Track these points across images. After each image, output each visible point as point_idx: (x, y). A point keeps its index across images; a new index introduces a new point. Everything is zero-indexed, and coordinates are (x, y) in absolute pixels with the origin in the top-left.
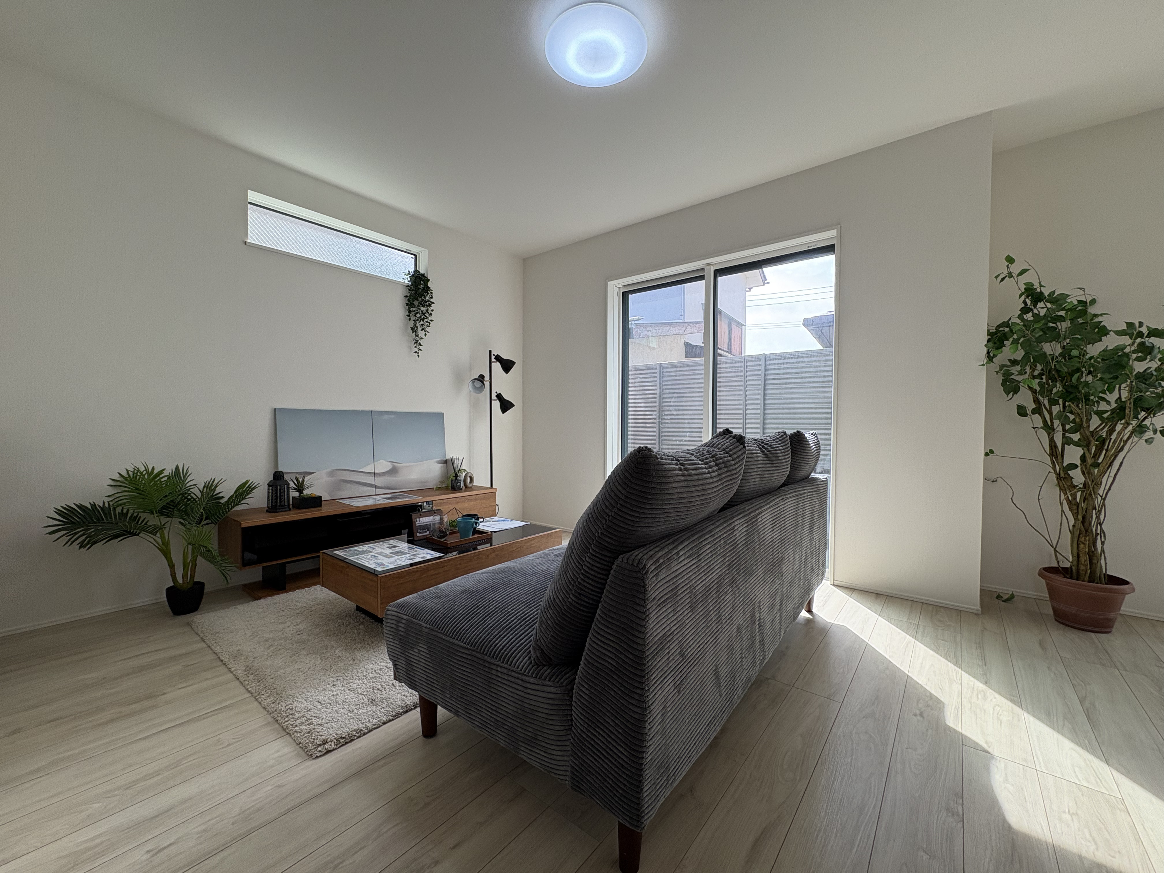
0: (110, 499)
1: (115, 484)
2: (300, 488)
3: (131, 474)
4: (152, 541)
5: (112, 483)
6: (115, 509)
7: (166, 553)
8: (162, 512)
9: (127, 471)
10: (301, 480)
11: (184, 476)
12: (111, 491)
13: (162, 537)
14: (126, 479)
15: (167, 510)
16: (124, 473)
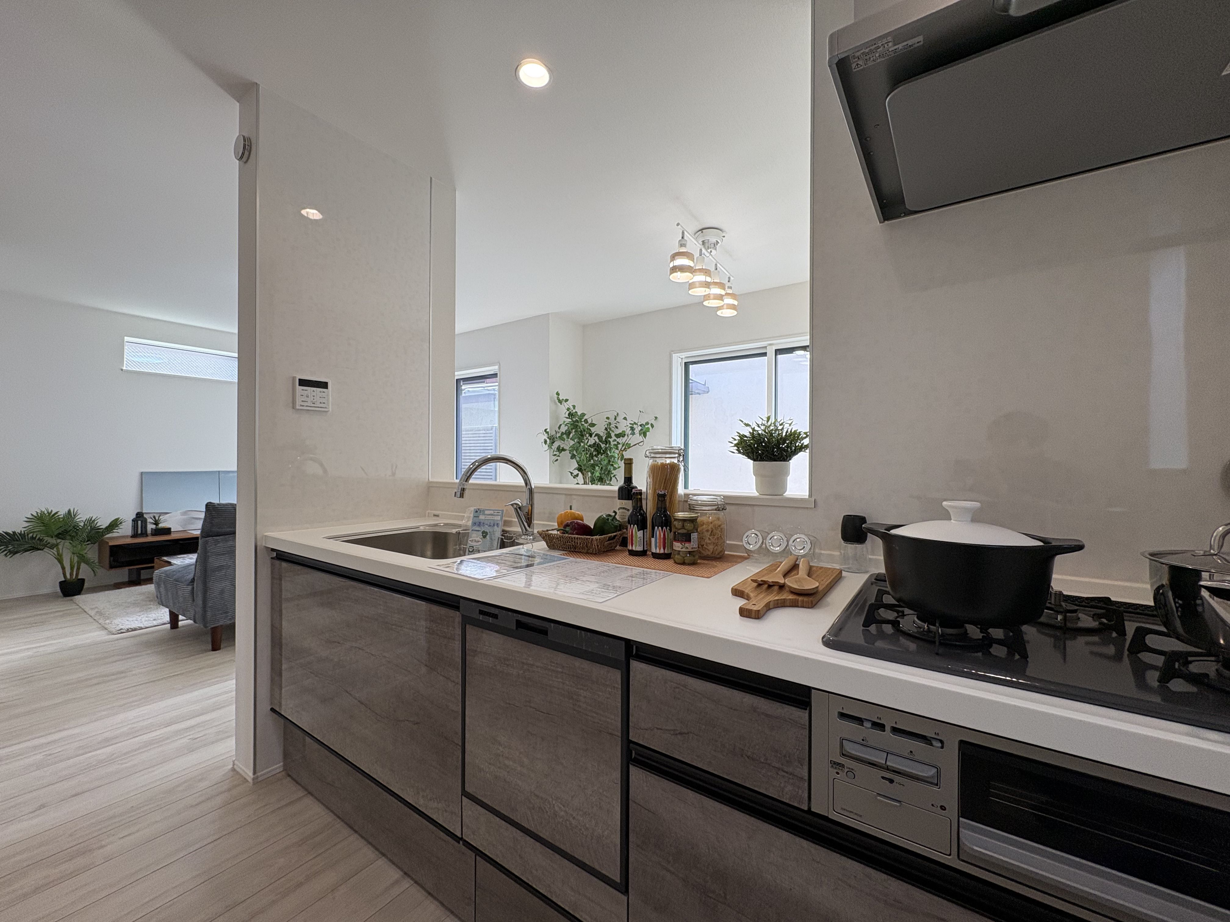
0: (25, 529)
1: (29, 520)
2: (156, 523)
3: (39, 515)
4: (52, 554)
5: (26, 520)
6: (28, 535)
7: (60, 561)
8: (58, 536)
9: (37, 513)
10: (157, 518)
11: (74, 516)
12: (27, 524)
13: (58, 551)
14: (35, 517)
15: (62, 535)
16: (35, 514)
